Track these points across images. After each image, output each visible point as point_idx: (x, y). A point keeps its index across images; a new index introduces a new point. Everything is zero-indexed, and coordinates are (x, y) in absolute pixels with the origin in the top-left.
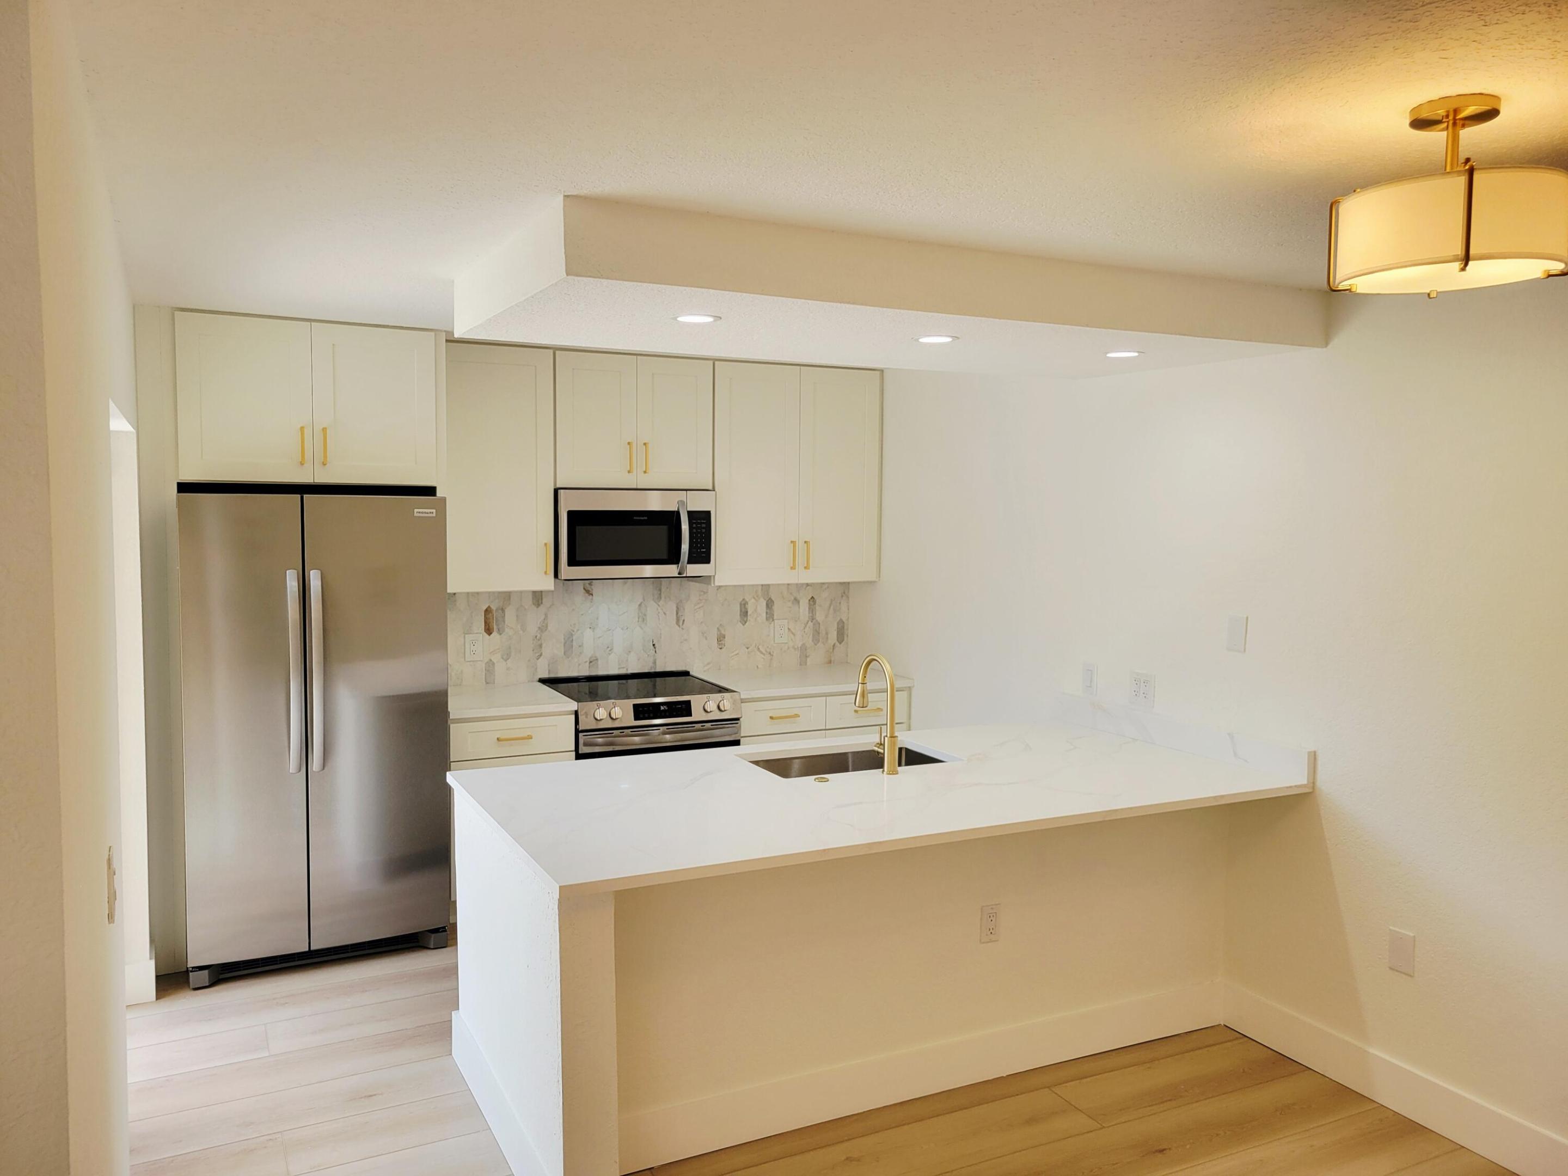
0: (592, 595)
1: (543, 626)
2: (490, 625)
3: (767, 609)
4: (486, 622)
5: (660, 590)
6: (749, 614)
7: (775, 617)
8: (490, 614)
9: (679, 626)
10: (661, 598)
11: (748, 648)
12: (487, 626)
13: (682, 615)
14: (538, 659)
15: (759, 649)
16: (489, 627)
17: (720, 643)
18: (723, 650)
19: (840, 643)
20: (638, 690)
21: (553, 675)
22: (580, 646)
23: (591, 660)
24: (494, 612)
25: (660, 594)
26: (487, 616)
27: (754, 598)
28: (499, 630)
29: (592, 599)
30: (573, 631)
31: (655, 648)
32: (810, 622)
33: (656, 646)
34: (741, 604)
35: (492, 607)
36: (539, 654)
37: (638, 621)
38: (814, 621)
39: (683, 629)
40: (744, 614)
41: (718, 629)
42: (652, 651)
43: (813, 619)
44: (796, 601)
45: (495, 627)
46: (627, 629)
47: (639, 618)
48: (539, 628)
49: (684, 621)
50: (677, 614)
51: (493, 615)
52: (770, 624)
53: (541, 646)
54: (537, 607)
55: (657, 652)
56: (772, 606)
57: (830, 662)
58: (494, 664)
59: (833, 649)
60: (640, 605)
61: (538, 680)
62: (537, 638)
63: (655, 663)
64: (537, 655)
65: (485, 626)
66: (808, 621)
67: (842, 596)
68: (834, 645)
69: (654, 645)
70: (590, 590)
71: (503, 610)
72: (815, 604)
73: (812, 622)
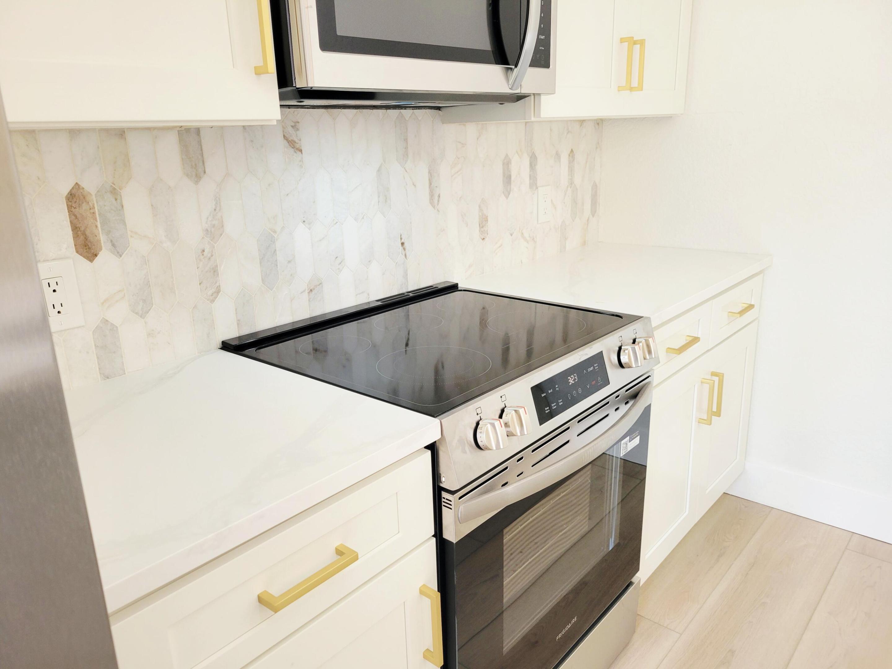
0: (301, 151)
1: (214, 226)
2: (88, 232)
3: (530, 171)
4: (75, 228)
5: (406, 140)
6: (513, 178)
7: (538, 184)
8: (85, 206)
9: (434, 207)
10: (407, 155)
11: (511, 235)
12: (82, 238)
13: (436, 187)
14: (213, 301)
15: (522, 234)
16: (86, 239)
17: (482, 230)
18: (486, 239)
19: (593, 216)
20: (386, 328)
21: (246, 331)
22: (289, 262)
23: (312, 288)
24: (93, 199)
25: (406, 148)
26: (76, 211)
27: (517, 153)
28: (113, 245)
29: (301, 161)
30: (275, 232)
31: (404, 249)
32: (569, 188)
33: (406, 245)
34: (503, 164)
35: (83, 185)
36: (214, 290)
37: (379, 202)
38: (573, 185)
39: (438, 211)
40: (508, 179)
41: (480, 207)
42: (401, 254)
43: (571, 184)
44: (558, 156)
45: (103, 238)
46: (363, 218)
47: (379, 197)
48: (207, 230)
49: (439, 196)
50: (430, 184)
51: (94, 208)
52: (533, 194)
53: (215, 271)
54: (197, 182)
55: (407, 255)
56: (535, 165)
57: (584, 243)
58: (114, 329)
59: (588, 224)
60: (379, 170)
61: (219, 345)
62: (205, 253)
63: (405, 275)
64: (210, 292)
65: (76, 236)
66: (568, 187)
67: (597, 148)
68: (588, 220)
69: (403, 244)
70: (296, 140)
71: (115, 192)
72: (573, 161)
73: (571, 187)
